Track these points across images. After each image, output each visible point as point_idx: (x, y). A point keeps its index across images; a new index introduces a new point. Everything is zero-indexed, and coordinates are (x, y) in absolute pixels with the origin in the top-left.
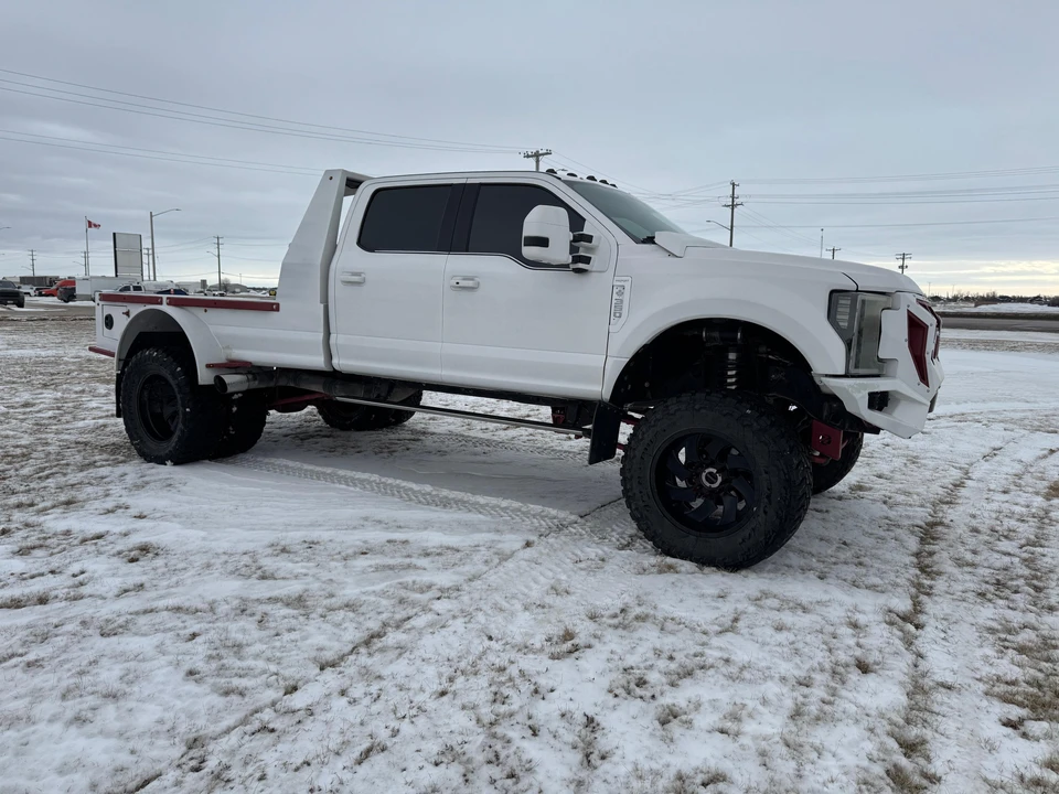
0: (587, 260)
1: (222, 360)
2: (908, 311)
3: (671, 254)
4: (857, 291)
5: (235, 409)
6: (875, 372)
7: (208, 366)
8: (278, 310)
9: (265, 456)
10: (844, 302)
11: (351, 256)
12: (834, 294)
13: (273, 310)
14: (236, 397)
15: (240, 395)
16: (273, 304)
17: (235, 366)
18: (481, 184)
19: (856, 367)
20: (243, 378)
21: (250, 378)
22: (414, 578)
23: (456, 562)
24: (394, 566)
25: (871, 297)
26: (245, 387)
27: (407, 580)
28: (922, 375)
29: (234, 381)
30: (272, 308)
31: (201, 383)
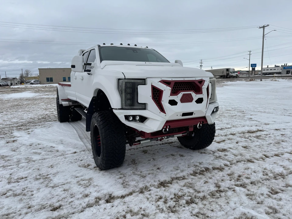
0: (90, 71)
1: (66, 98)
2: (152, 85)
3: (101, 68)
4: (125, 79)
7: (61, 100)
8: (71, 86)
9: (81, 122)
17: (68, 100)
18: (91, 50)
20: (67, 103)
21: (70, 103)
22: (32, 156)
23: (50, 154)
24: (37, 153)
25: (133, 81)
26: (68, 105)
27: (31, 157)
28: (162, 109)
29: (65, 104)
30: (70, 86)
31: (60, 104)
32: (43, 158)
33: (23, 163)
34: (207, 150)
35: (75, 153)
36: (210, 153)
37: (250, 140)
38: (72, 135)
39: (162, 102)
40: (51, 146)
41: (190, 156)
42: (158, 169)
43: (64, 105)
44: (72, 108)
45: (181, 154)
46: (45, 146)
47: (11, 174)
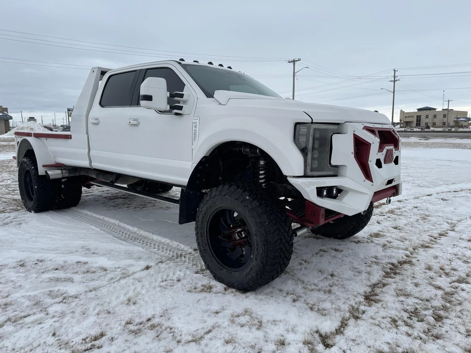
0: (181, 108)
1: (52, 162)
2: (355, 135)
3: (220, 104)
4: (312, 123)
5: (63, 186)
6: (331, 173)
7: (43, 166)
8: (71, 138)
9: (83, 208)
10: (303, 130)
11: (97, 110)
12: (298, 126)
13: (69, 138)
14: (63, 180)
15: (66, 179)
16: (69, 135)
17: (58, 166)
18: (147, 69)
19: (312, 170)
20: (59, 172)
21: (64, 171)
22: (61, 288)
23: (96, 278)
24: (61, 279)
25: (323, 127)
26: (60, 176)
27: (57, 289)
28: (368, 175)
29: (54, 174)
30: (68, 137)
31: (40, 174)
32: (91, 289)
33: (52, 304)
34: (357, 238)
35: (148, 268)
36: (367, 242)
37: (389, 217)
38: (97, 235)
39: (369, 162)
40: (76, 261)
41: (348, 248)
42: (332, 275)
43: (51, 177)
44: (62, 183)
45: (334, 247)
46: (62, 263)
47: (54, 335)
